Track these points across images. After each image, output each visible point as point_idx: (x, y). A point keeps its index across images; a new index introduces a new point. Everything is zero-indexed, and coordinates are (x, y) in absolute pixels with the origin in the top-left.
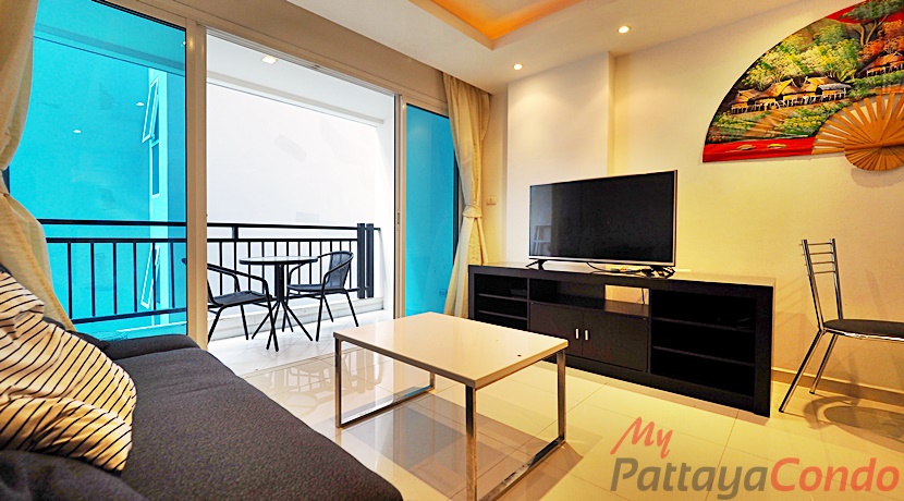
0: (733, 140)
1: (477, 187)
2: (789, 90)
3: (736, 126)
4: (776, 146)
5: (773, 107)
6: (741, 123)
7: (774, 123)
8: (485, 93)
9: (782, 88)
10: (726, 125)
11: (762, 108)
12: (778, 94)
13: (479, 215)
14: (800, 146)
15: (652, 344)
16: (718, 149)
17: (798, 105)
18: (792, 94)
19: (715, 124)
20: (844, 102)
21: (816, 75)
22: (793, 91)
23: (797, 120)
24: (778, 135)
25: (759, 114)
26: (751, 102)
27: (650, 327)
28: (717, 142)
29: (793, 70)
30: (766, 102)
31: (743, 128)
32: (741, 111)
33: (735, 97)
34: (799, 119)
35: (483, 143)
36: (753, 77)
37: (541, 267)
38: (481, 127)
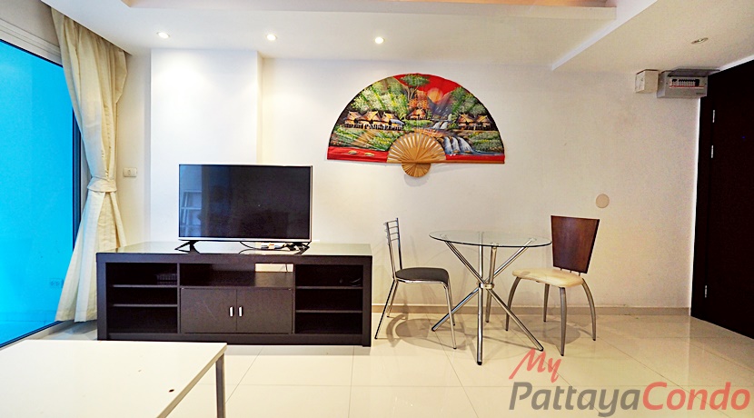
0: (346, 146)
1: (109, 157)
2: (375, 118)
3: (347, 136)
4: (369, 154)
5: (368, 128)
6: (350, 134)
7: (368, 139)
8: (120, 50)
9: (372, 116)
10: (341, 134)
11: (362, 127)
12: (370, 119)
13: (112, 190)
14: (380, 156)
15: (296, 309)
16: (337, 151)
17: (380, 129)
18: (377, 121)
19: (335, 132)
20: (402, 132)
21: (388, 112)
22: (377, 119)
23: (379, 138)
24: (370, 147)
25: (360, 130)
26: (356, 121)
27: (294, 295)
28: (336, 146)
29: (378, 106)
30: (365, 123)
31: (351, 138)
32: (350, 126)
33: (347, 115)
34: (381, 138)
35: (117, 106)
36: (357, 104)
37: (192, 248)
38: (115, 88)
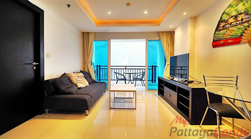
0: (220, 40)
3: (220, 35)
4: (230, 41)
5: (229, 28)
6: (223, 34)
7: (229, 33)
9: (231, 20)
10: (217, 35)
11: (226, 28)
12: (230, 23)
14: (237, 41)
15: (177, 100)
16: (216, 43)
17: (236, 26)
18: (234, 22)
19: (215, 35)
20: (250, 22)
21: (241, 13)
23: (235, 31)
24: (231, 37)
25: (225, 30)
26: (223, 27)
27: (177, 95)
28: (216, 41)
29: (234, 13)
30: (227, 26)
31: (221, 36)
32: (220, 30)
33: (219, 26)
34: (236, 31)
36: (223, 18)
